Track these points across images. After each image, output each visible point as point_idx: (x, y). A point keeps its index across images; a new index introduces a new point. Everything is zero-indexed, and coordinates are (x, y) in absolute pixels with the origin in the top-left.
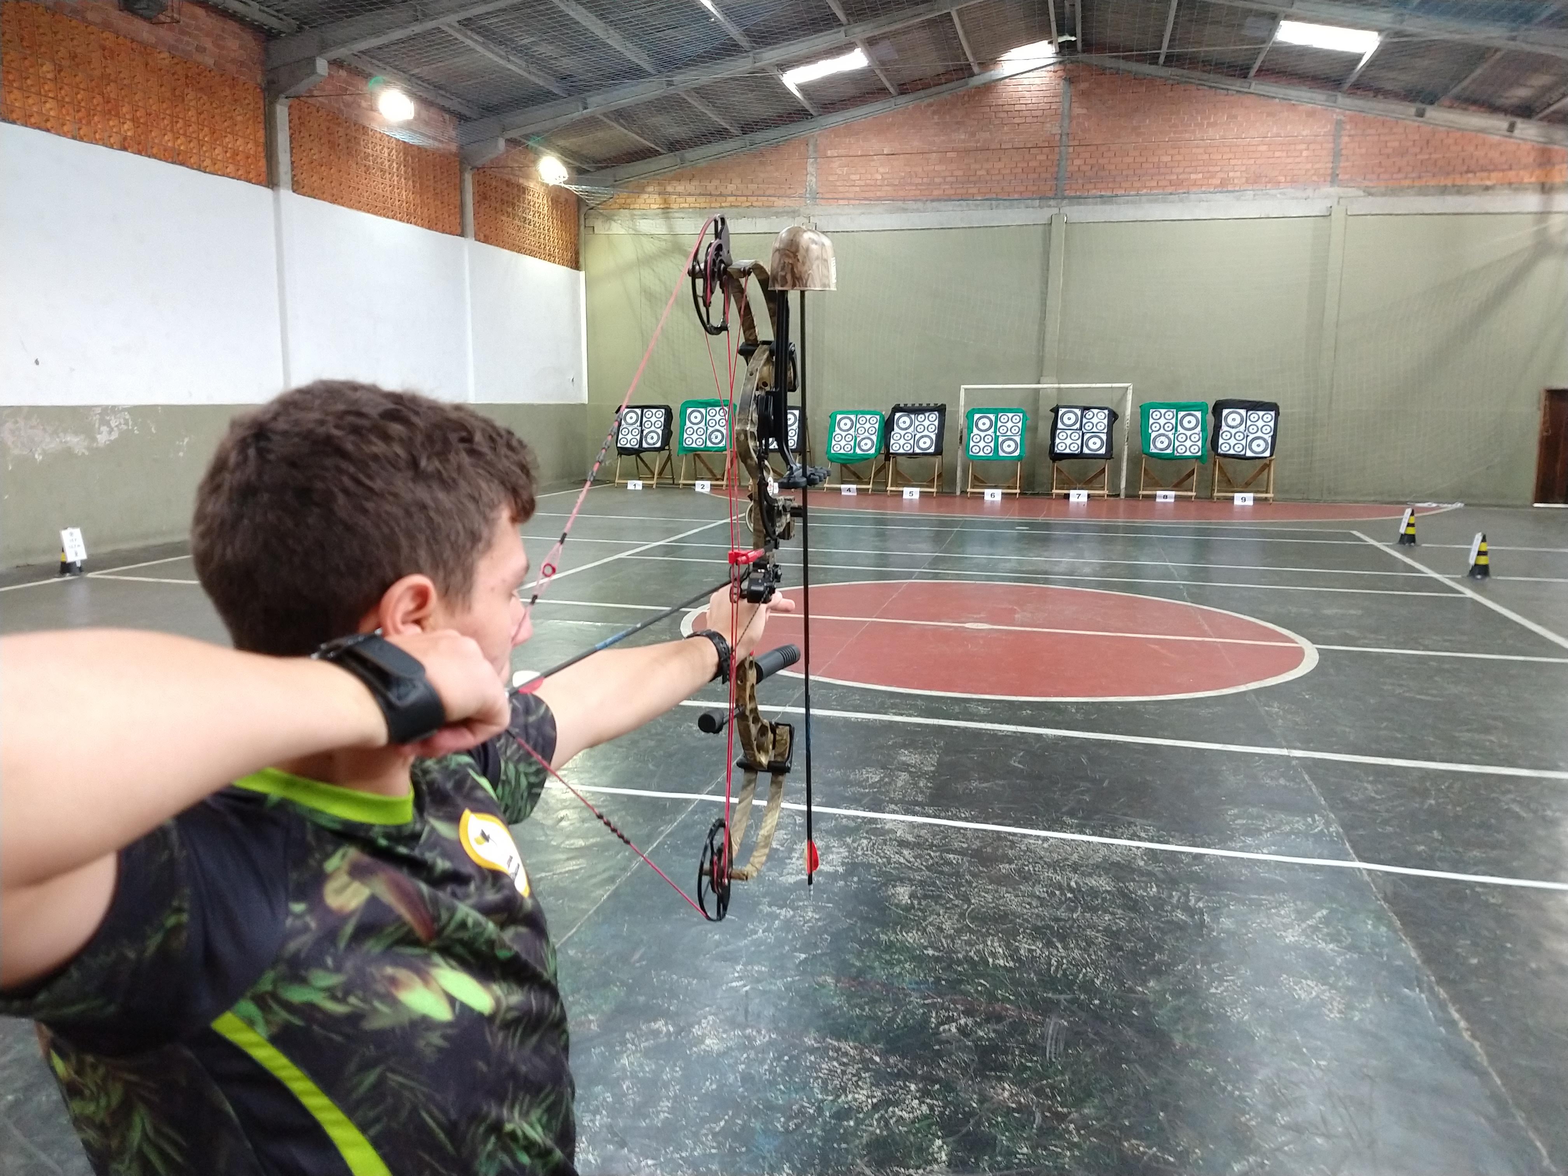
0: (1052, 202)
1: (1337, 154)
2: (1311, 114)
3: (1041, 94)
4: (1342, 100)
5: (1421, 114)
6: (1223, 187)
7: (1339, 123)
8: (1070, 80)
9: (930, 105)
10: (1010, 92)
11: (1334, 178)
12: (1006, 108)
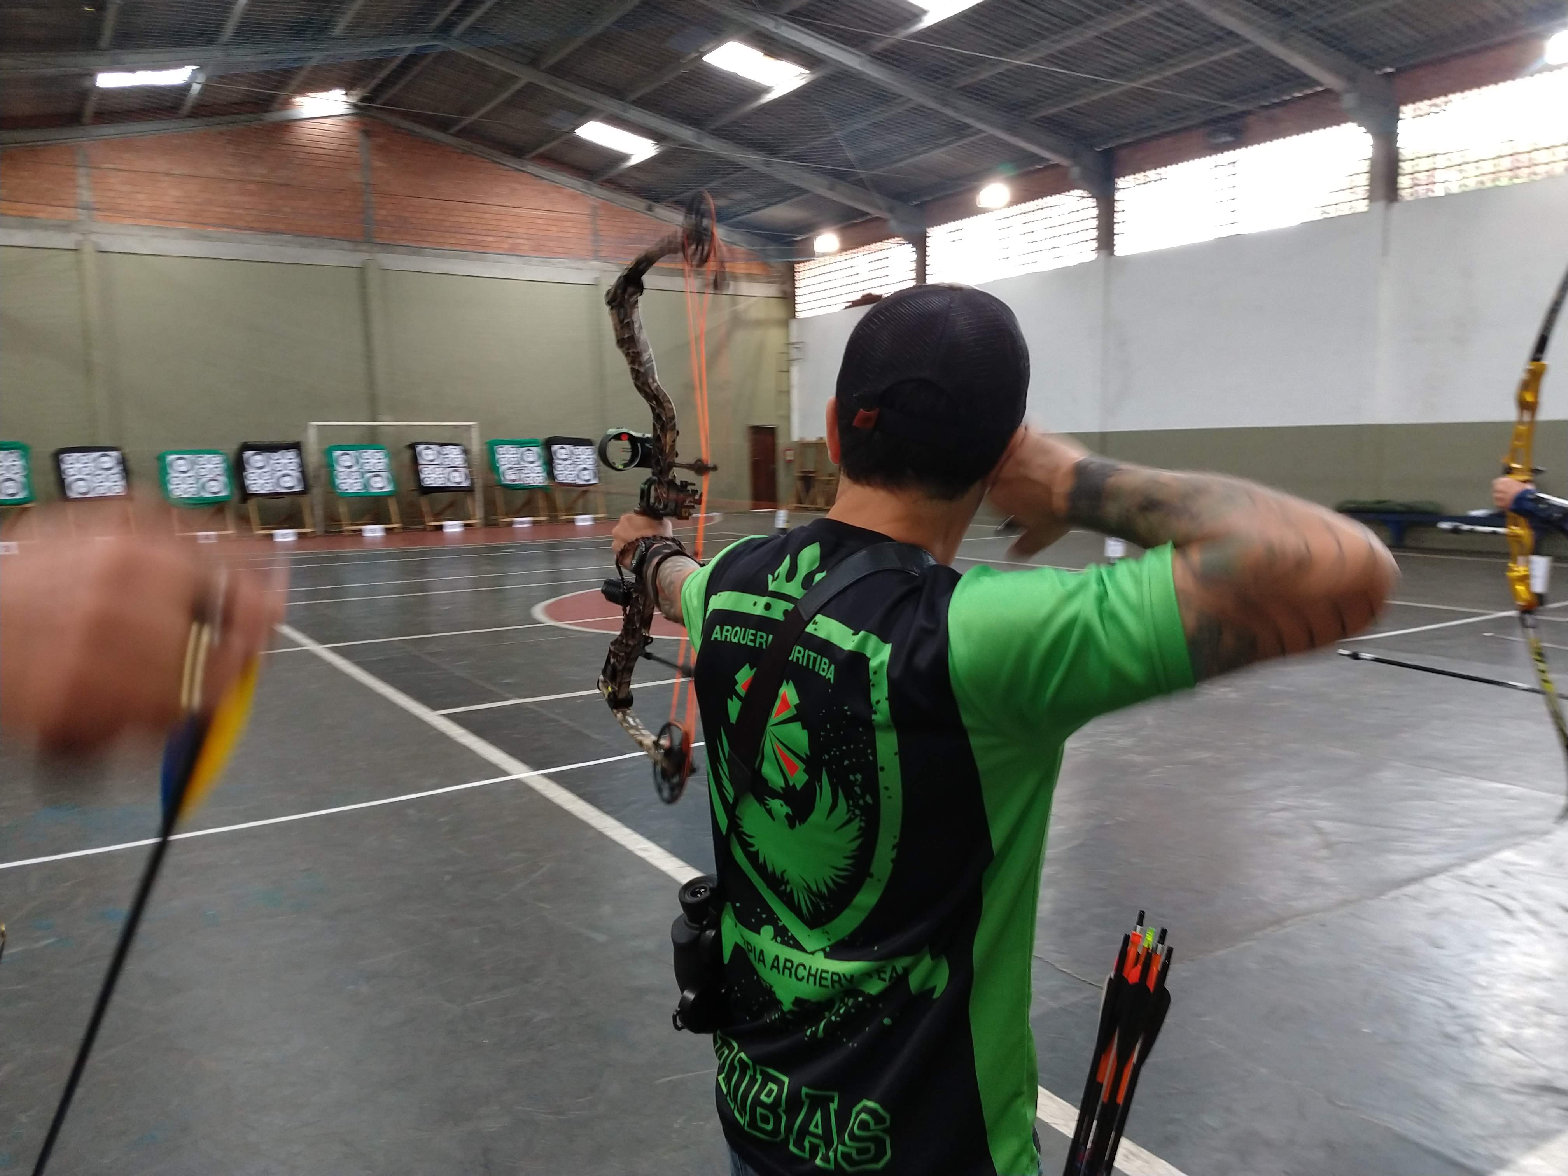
0: (363, 248)
1: (596, 233)
2: (573, 197)
3: (339, 141)
4: (597, 190)
5: (650, 209)
6: (513, 252)
7: (595, 208)
8: (367, 133)
9: (221, 133)
10: (306, 134)
11: (596, 255)
12: (307, 150)
